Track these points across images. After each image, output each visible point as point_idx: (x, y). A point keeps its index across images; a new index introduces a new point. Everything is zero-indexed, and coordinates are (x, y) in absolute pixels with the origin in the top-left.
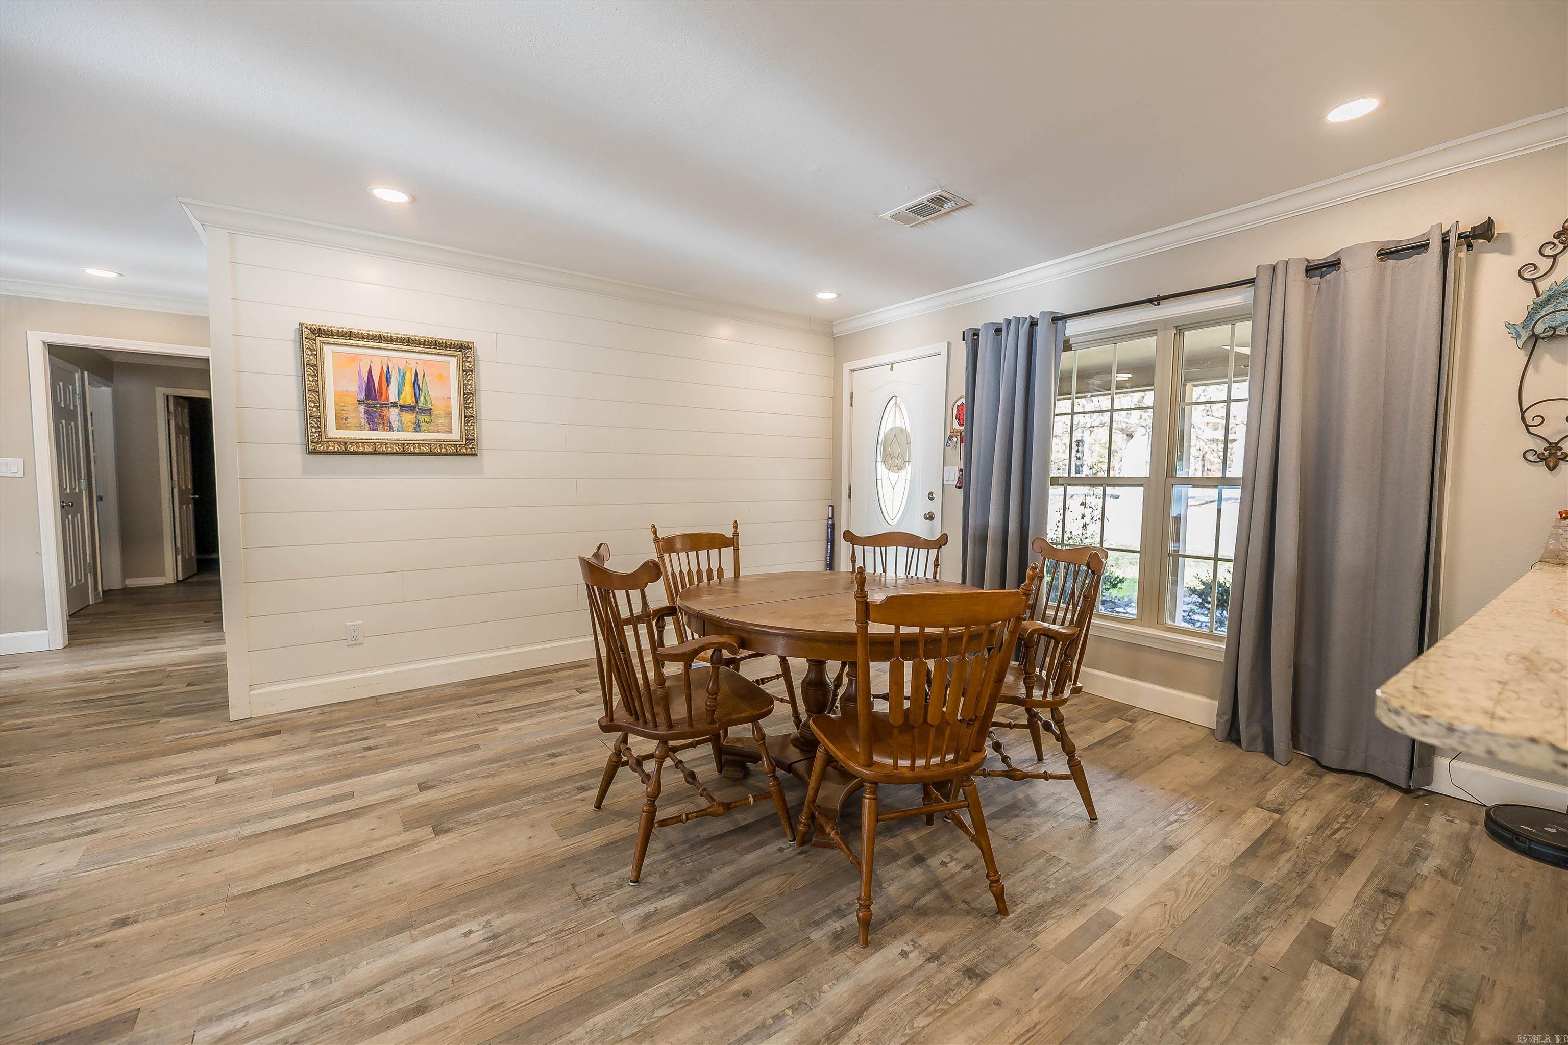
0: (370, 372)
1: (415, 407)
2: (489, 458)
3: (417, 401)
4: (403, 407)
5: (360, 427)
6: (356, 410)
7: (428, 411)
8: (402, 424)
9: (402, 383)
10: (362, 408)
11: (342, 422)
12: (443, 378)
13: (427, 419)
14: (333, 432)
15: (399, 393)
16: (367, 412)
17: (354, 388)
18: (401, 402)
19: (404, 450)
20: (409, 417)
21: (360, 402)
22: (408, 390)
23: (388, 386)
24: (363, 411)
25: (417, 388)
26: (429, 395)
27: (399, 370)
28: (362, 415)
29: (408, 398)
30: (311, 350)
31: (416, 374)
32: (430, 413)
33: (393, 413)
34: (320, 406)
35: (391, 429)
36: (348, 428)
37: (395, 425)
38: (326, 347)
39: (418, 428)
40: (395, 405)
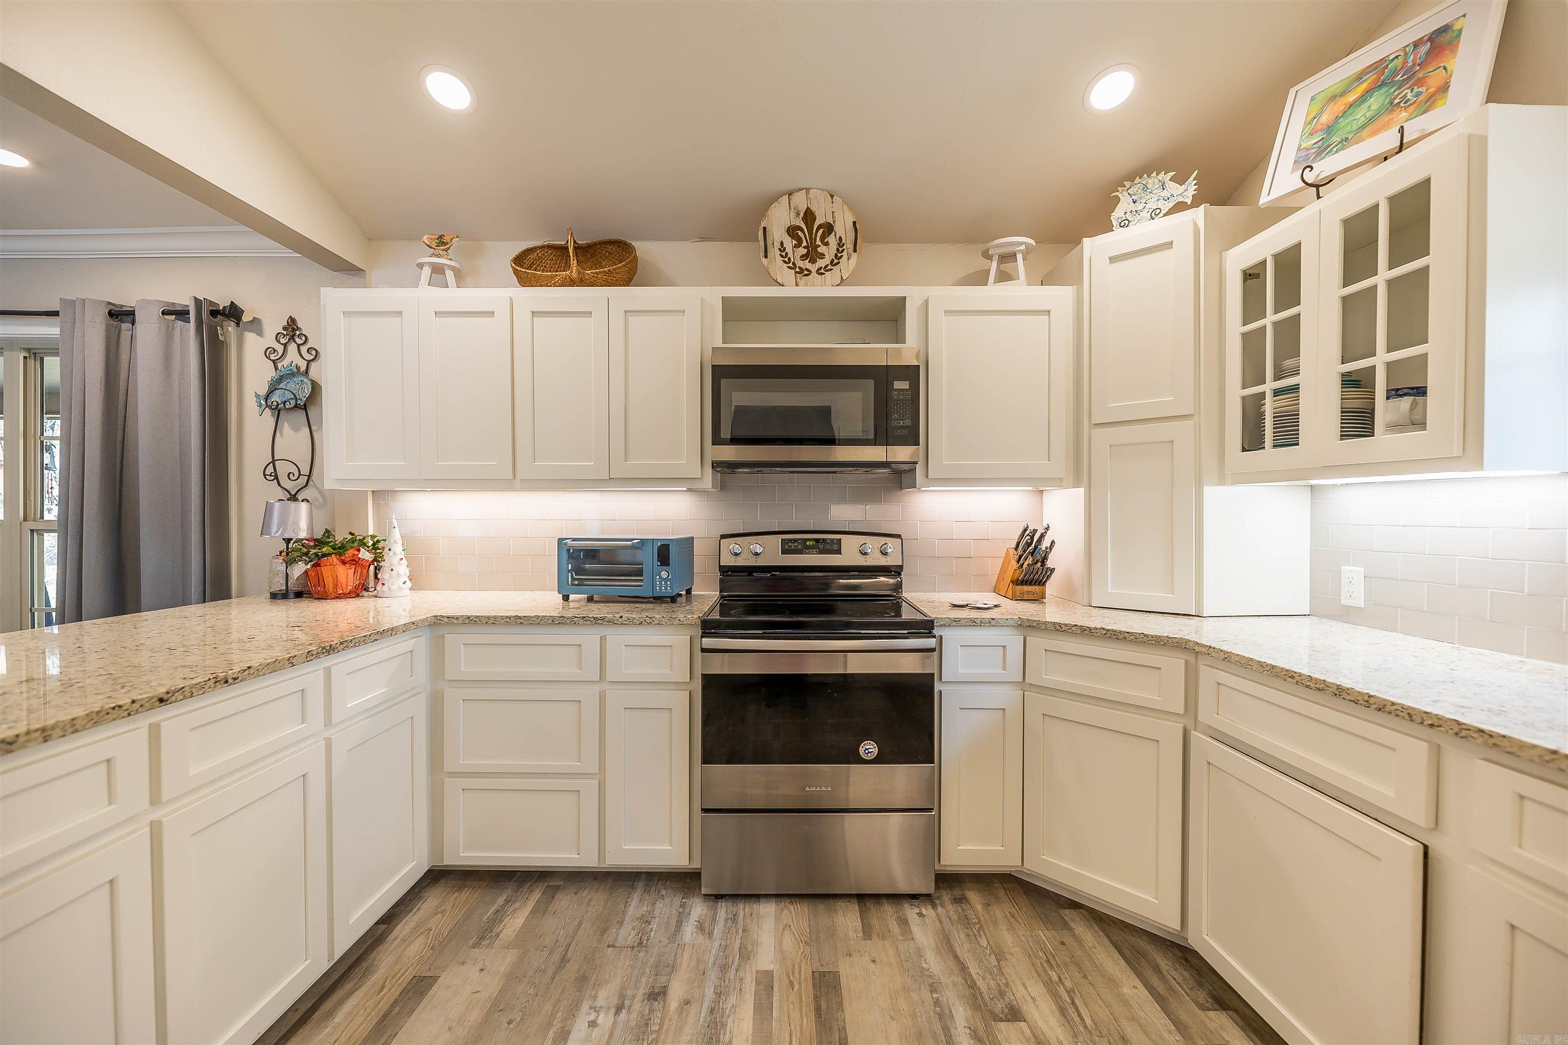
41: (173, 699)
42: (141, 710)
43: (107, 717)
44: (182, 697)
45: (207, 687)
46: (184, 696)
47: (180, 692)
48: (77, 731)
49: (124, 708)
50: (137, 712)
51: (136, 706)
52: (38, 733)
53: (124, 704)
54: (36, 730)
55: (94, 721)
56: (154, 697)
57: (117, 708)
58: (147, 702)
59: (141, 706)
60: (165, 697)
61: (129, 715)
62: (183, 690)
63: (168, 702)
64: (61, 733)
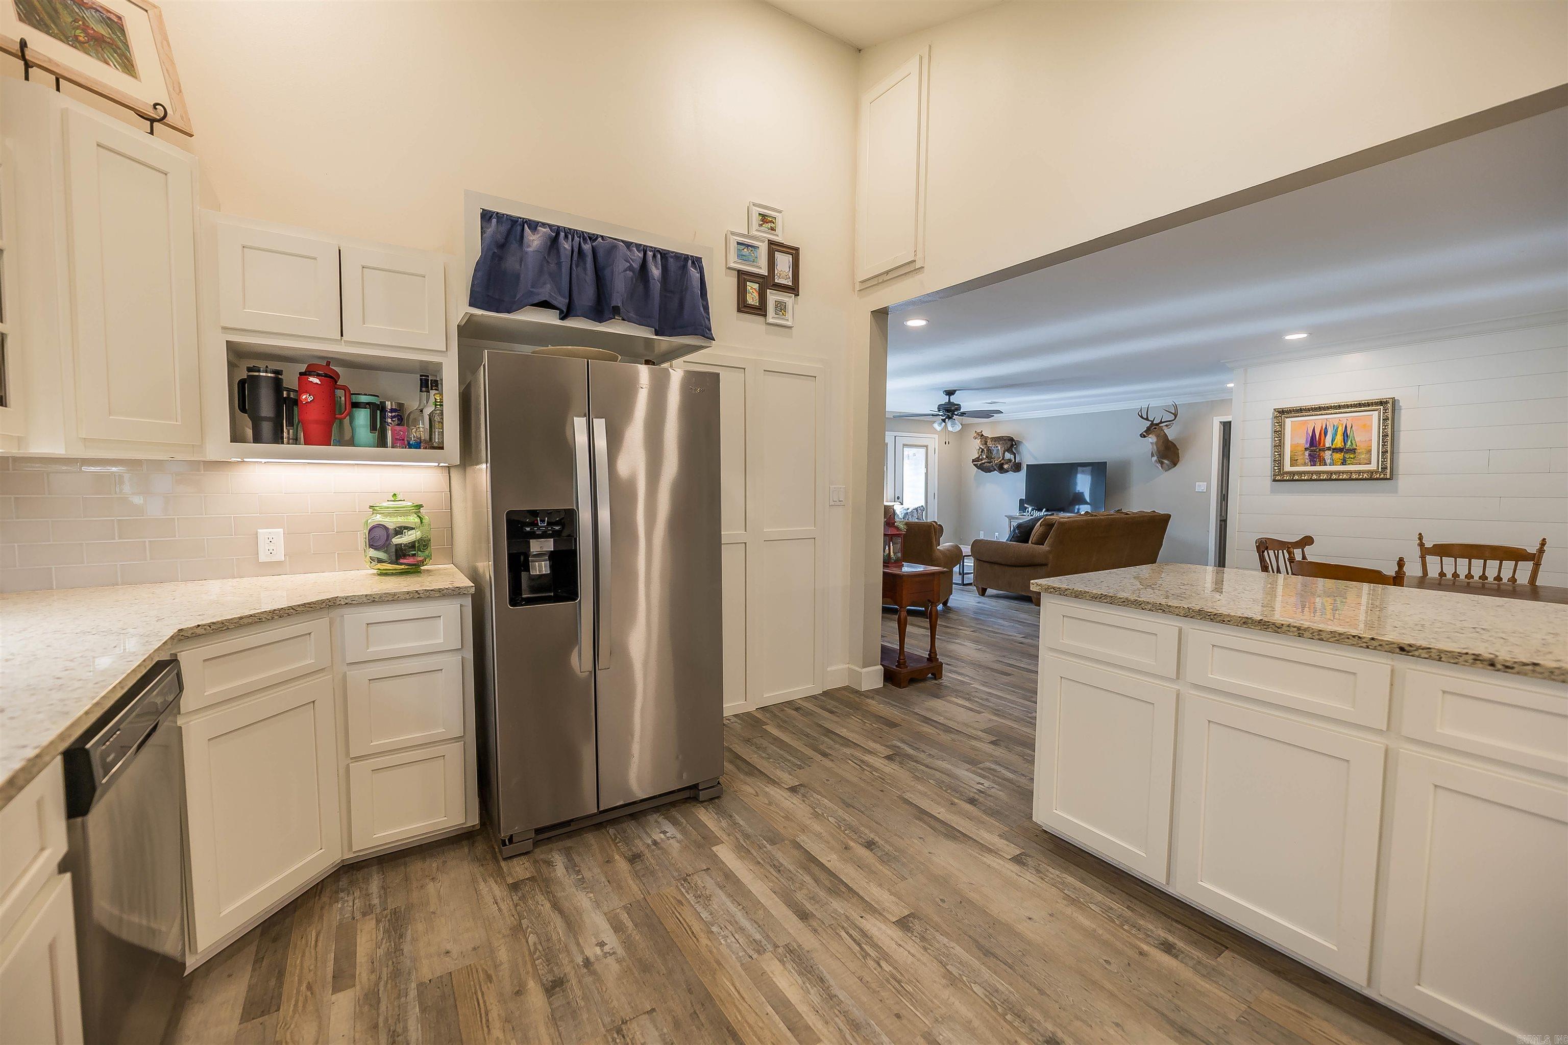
0: (1314, 430)
1: (1343, 449)
2: (1403, 481)
3: (1345, 444)
4: (1336, 450)
5: (1305, 464)
6: (1303, 454)
7: (1353, 451)
8: (1333, 460)
9: (1335, 434)
10: (1307, 453)
11: (1294, 462)
12: (1367, 428)
13: (1352, 456)
14: (1288, 467)
15: (1333, 441)
16: (1310, 455)
17: (1303, 441)
18: (1334, 447)
19: (1330, 478)
20: (1338, 456)
21: (1306, 449)
22: (1339, 437)
23: (1325, 437)
24: (1307, 454)
25: (1345, 435)
26: (1355, 440)
27: (1334, 426)
28: (1307, 457)
29: (1339, 443)
30: (1277, 423)
31: (1346, 427)
32: (1355, 452)
33: (1327, 455)
34: (1281, 455)
35: (1326, 464)
36: (1297, 466)
37: (1328, 461)
38: (1287, 420)
39: (1344, 462)
40: (1329, 449)
41: (1416, 653)
42: (1379, 648)
43: (1346, 640)
44: (1427, 656)
45: (1461, 659)
46: (1430, 656)
47: (1426, 651)
48: (1322, 640)
49: (1364, 640)
50: (1375, 649)
51: (1375, 643)
52: (1296, 629)
53: (1364, 638)
54: (1295, 627)
55: (1336, 639)
56: (1394, 643)
57: (1357, 637)
58: (1387, 645)
59: (1380, 645)
60: (1407, 648)
61: (1368, 647)
62: (1430, 650)
63: (1410, 654)
64: (1310, 636)
